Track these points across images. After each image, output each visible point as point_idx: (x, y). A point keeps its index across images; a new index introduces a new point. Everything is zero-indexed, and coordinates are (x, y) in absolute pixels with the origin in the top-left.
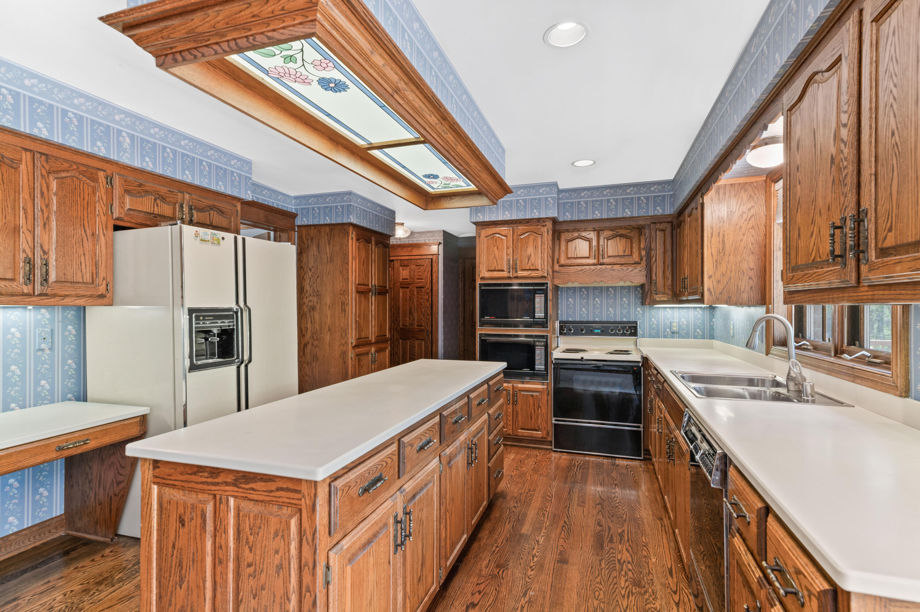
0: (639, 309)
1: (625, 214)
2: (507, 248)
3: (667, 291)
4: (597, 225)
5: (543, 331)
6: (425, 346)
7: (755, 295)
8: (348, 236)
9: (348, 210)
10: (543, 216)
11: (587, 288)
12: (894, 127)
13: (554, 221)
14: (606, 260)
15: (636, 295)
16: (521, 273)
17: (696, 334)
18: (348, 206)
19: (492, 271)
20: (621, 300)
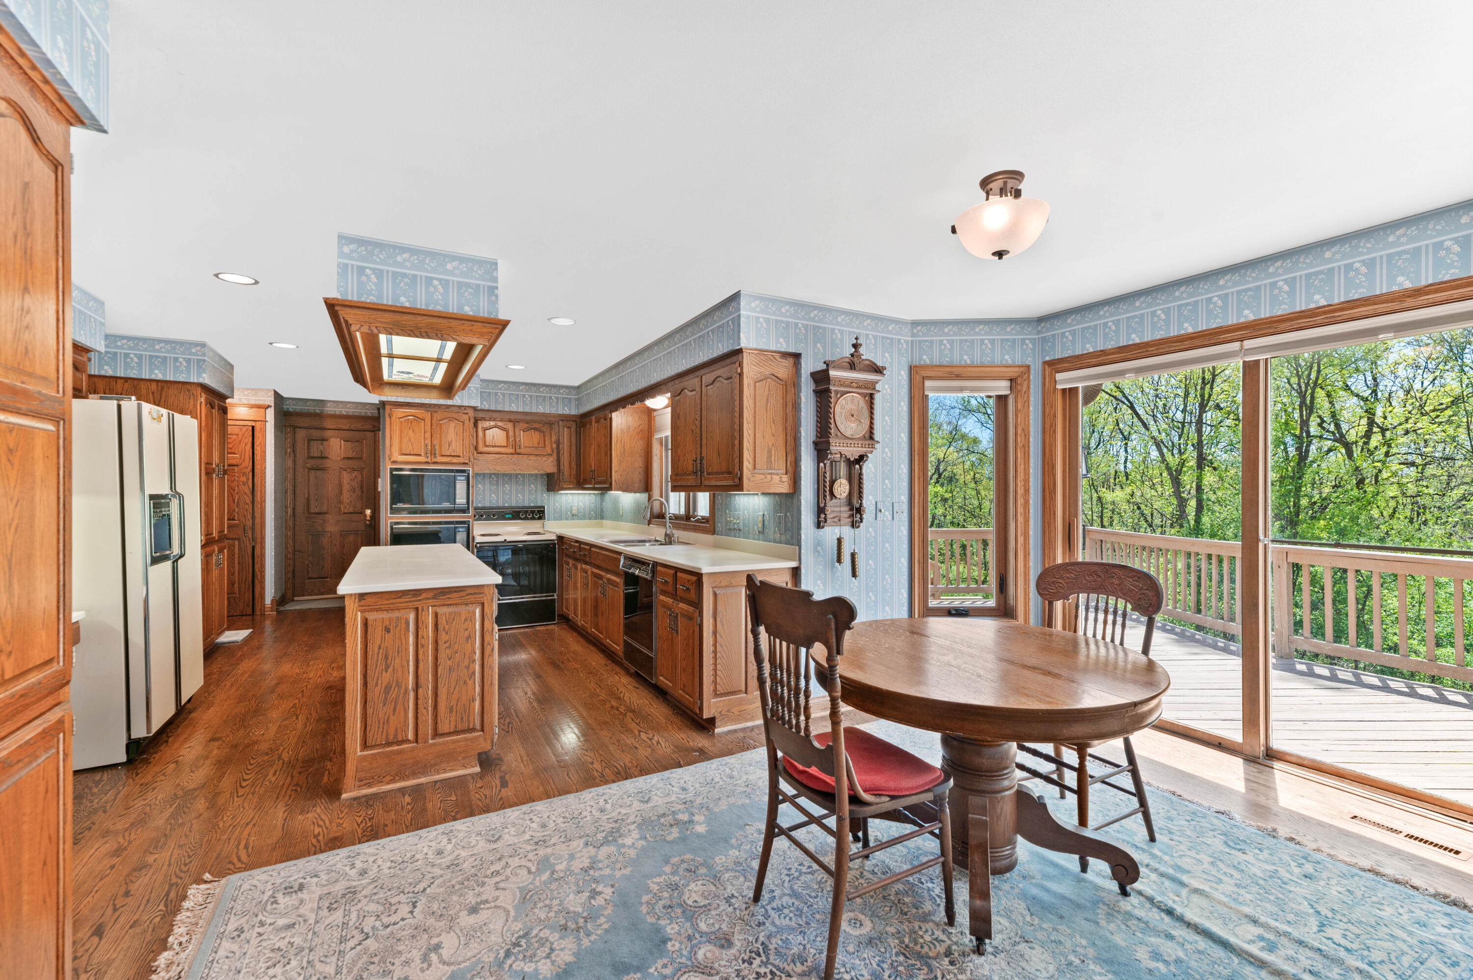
0: (545, 495)
1: (538, 410)
2: (425, 432)
3: (573, 479)
4: (513, 417)
5: (464, 517)
7: (642, 485)
8: (195, 400)
9: (199, 367)
10: (465, 404)
11: (497, 475)
13: (475, 409)
14: (522, 451)
15: (542, 482)
16: (439, 459)
17: (591, 515)
18: (199, 361)
19: (406, 455)
20: (529, 486)
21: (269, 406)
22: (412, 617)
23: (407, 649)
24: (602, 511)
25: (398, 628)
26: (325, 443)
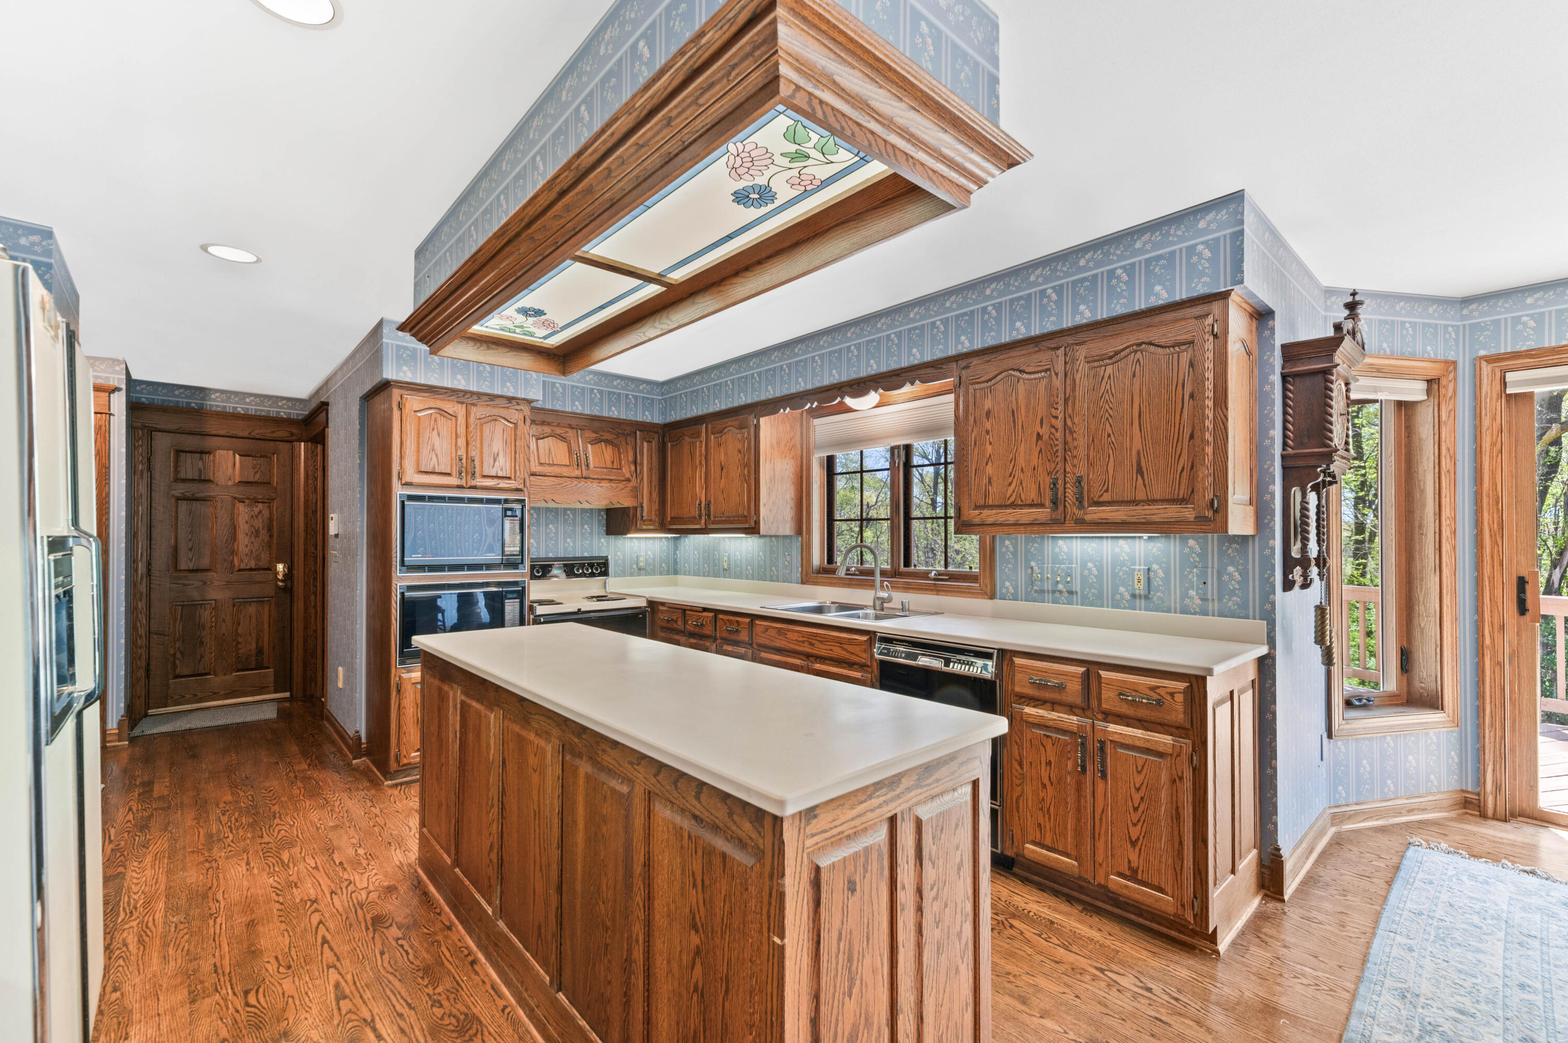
0: (603, 540)
1: (611, 413)
2: (456, 436)
3: (654, 517)
4: (576, 422)
5: (516, 575)
7: (795, 526)
10: (516, 394)
13: (534, 405)
14: (590, 473)
15: (599, 521)
16: (480, 482)
19: (426, 473)
21: (117, 389)
24: (676, 563)
26: (206, 457)
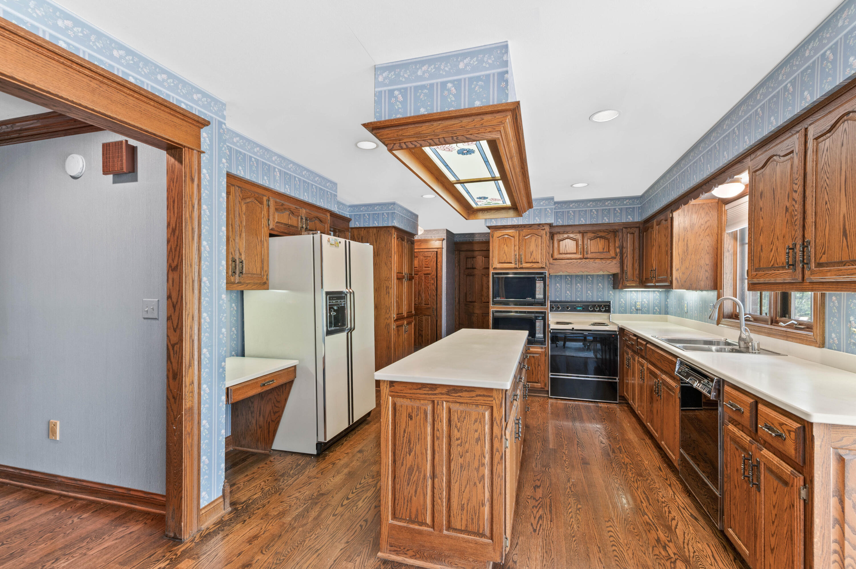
0: (611, 292)
1: (604, 221)
2: (515, 246)
3: (635, 278)
4: (582, 229)
5: (542, 309)
6: (431, 321)
7: (710, 283)
8: (392, 236)
9: (392, 217)
10: (543, 222)
11: (571, 276)
12: (827, 200)
13: (551, 225)
14: (589, 256)
15: (609, 281)
16: (525, 265)
17: (655, 310)
18: (392, 213)
19: (502, 263)
20: (598, 285)
21: (444, 239)
22: (429, 408)
23: (425, 438)
24: (666, 307)
25: (419, 417)
26: (474, 259)
